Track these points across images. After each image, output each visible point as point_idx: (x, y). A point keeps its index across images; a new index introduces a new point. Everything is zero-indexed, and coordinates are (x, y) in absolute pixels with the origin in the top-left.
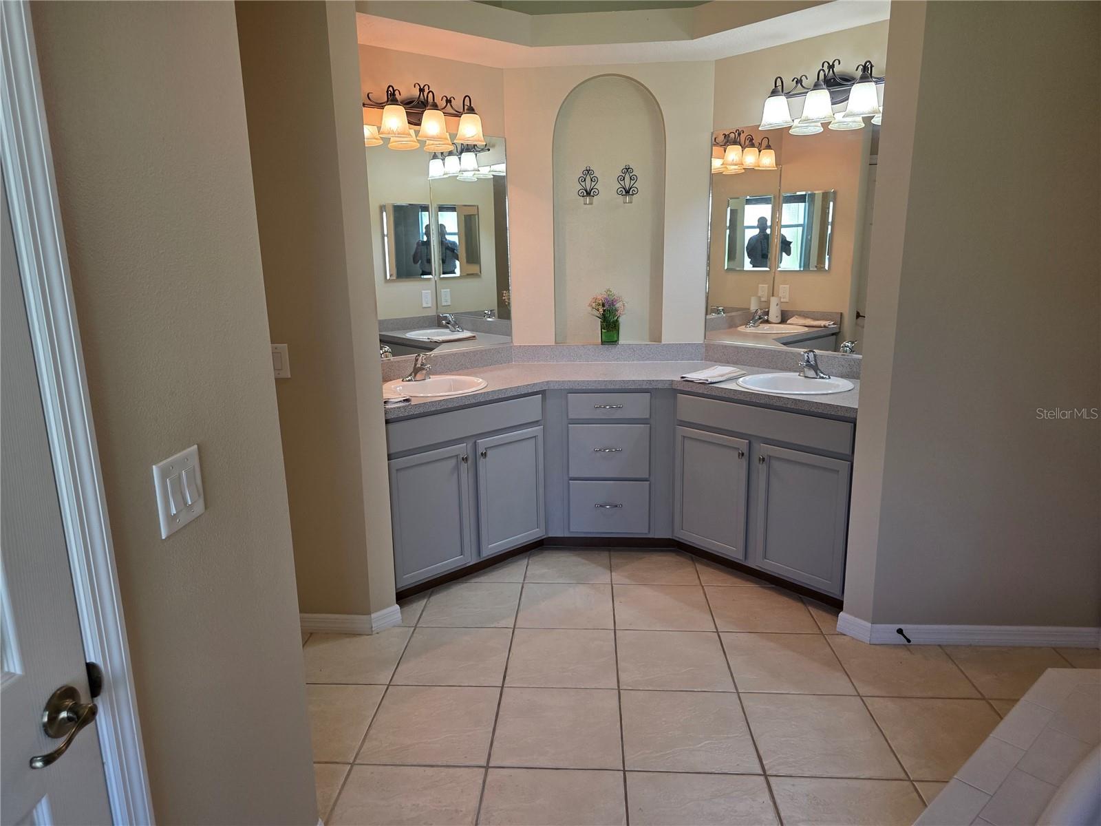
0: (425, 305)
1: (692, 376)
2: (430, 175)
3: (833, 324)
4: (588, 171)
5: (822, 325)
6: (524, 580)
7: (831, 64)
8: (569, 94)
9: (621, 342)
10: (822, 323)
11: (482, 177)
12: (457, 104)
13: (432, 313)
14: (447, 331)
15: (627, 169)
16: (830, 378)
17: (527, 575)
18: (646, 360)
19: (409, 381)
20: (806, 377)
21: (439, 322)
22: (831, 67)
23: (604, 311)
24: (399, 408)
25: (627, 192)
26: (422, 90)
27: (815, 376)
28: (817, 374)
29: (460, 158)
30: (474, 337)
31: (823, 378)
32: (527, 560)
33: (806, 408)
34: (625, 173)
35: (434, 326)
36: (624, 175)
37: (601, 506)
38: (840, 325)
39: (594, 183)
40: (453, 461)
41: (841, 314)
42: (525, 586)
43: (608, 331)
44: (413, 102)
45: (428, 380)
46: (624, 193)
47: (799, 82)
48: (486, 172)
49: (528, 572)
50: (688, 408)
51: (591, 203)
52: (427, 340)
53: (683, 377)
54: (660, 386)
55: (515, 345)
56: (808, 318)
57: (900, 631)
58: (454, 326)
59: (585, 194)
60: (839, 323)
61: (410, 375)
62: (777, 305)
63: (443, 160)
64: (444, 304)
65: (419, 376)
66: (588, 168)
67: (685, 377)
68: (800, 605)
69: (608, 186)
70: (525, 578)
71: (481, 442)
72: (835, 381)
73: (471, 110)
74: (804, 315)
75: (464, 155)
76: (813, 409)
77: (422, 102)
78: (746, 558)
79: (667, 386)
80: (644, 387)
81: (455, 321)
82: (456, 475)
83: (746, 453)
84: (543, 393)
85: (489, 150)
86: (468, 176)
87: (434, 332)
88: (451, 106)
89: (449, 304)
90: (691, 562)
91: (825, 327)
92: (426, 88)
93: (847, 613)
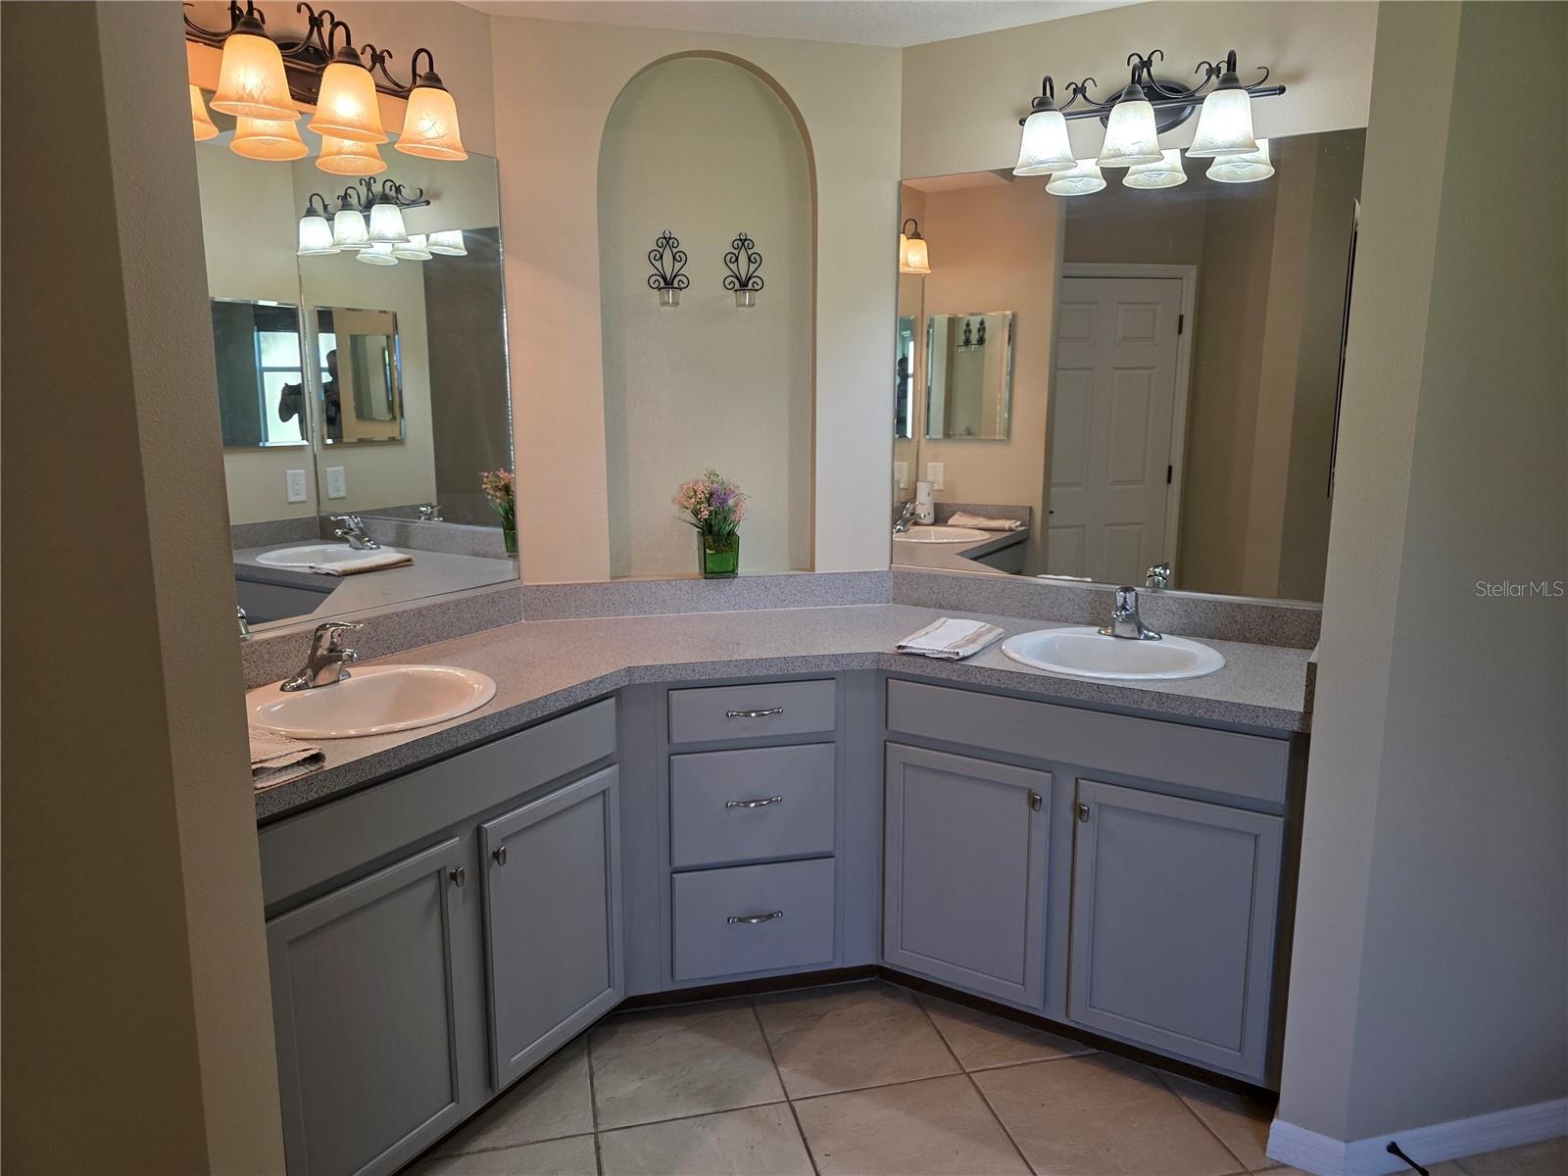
0: (292, 498)
1: (919, 642)
2: (301, 246)
3: (1021, 525)
4: (668, 240)
5: (1007, 527)
6: (596, 1124)
7: (1145, 59)
8: (627, 85)
9: (741, 571)
10: (1006, 524)
11: (408, 256)
12: (399, 68)
13: (310, 512)
14: (344, 548)
15: (743, 242)
16: (1161, 638)
17: (599, 1105)
18: (788, 605)
19: (299, 688)
20: (1116, 636)
21: (325, 530)
22: (1147, 64)
23: (711, 512)
24: (293, 784)
25: (744, 285)
26: (315, 22)
27: (1136, 635)
28: (1140, 632)
29: (367, 219)
30: (409, 560)
31: (1152, 638)
32: (585, 1060)
33: (1184, 710)
34: (738, 248)
35: (313, 538)
36: (736, 252)
37: (740, 920)
38: (1030, 525)
39: (680, 264)
40: (430, 887)
41: (1031, 508)
42: (603, 1144)
43: (717, 552)
44: (295, 45)
45: (346, 683)
46: (737, 286)
47: (1080, 90)
48: (419, 247)
49: (598, 1097)
50: (912, 708)
51: (676, 304)
52: (309, 571)
53: (900, 647)
54: (855, 665)
55: (525, 584)
56: (978, 515)
57: (1393, 1149)
58: (359, 538)
59: (662, 284)
60: (1027, 522)
61: (301, 674)
62: (929, 495)
63: (330, 219)
64: (332, 495)
65: (324, 676)
66: (667, 236)
67: (904, 647)
68: (1162, 1095)
69: (706, 271)
70: (595, 1117)
71: (494, 826)
72: (1171, 643)
73: (433, 81)
74: (972, 511)
75: (377, 211)
76: (1200, 713)
77: (315, 49)
78: (1045, 1003)
79: (869, 665)
80: (824, 669)
81: (361, 529)
82: (436, 915)
83: (1047, 799)
84: (615, 694)
85: (428, 203)
86: (382, 251)
87: (318, 551)
88: (384, 71)
89: (343, 494)
90: (917, 1010)
91: (1011, 530)
92: (326, 18)
93: (1287, 1120)
